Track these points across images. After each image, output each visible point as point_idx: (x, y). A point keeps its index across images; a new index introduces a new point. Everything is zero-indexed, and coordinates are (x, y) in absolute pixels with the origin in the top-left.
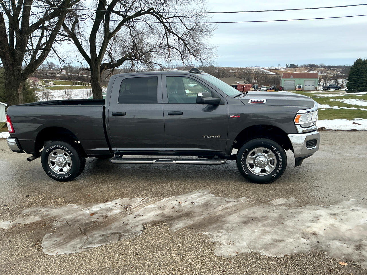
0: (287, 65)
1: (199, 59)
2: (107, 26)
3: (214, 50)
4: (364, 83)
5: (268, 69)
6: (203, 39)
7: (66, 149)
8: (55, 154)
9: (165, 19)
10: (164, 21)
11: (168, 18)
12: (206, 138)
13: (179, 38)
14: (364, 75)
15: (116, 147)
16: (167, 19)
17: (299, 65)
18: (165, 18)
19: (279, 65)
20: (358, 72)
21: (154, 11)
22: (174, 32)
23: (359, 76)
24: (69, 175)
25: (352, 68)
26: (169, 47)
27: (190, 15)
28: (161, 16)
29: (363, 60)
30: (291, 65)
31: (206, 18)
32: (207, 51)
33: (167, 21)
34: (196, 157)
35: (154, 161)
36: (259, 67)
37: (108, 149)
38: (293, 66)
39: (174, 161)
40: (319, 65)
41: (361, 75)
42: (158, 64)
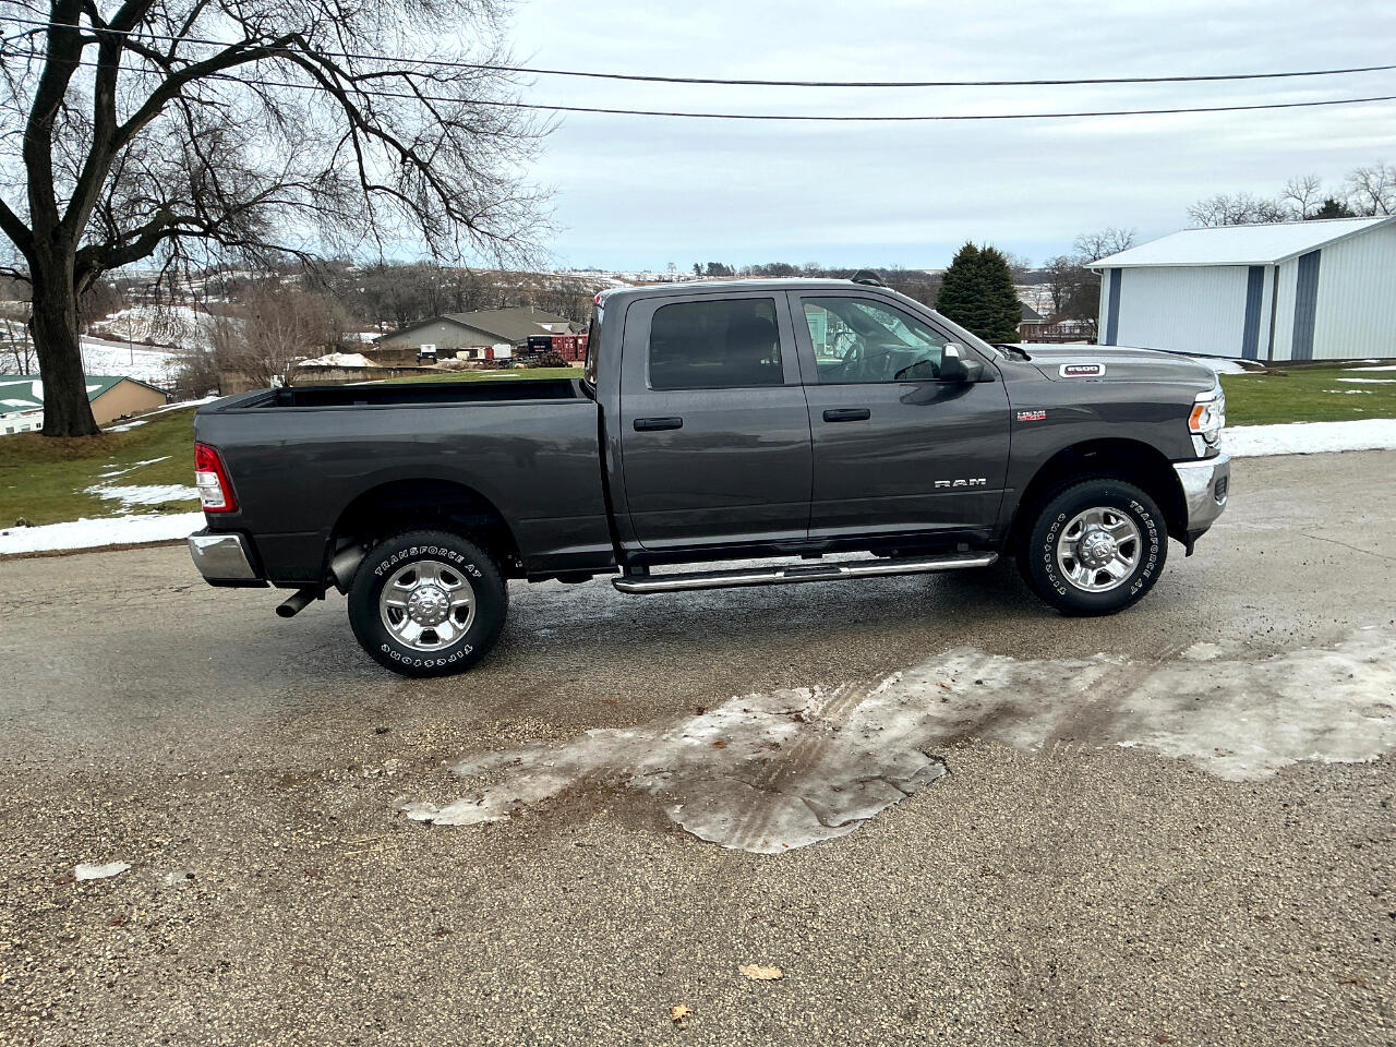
0: (696, 266)
1: (486, 240)
2: (105, 97)
3: (543, 207)
4: (988, 325)
5: (634, 278)
6: (505, 164)
7: (455, 557)
8: (408, 578)
9: (352, 80)
10: (346, 85)
11: (363, 78)
12: (942, 486)
13: (405, 154)
14: (985, 299)
15: (639, 538)
16: (356, 79)
17: (738, 269)
18: (349, 74)
19: (671, 266)
20: (967, 289)
21: (305, 47)
22: (384, 129)
23: (971, 302)
24: (464, 652)
25: (947, 277)
26: (366, 188)
27: (451, 70)
28: (334, 69)
29: (980, 250)
30: (710, 265)
31: (511, 88)
32: (518, 208)
33: (355, 86)
34: (866, 555)
35: (780, 575)
36: (601, 271)
37: (609, 547)
38: (716, 270)
39: (845, 570)
40: (802, 269)
41: (978, 300)
42: (295, 252)
